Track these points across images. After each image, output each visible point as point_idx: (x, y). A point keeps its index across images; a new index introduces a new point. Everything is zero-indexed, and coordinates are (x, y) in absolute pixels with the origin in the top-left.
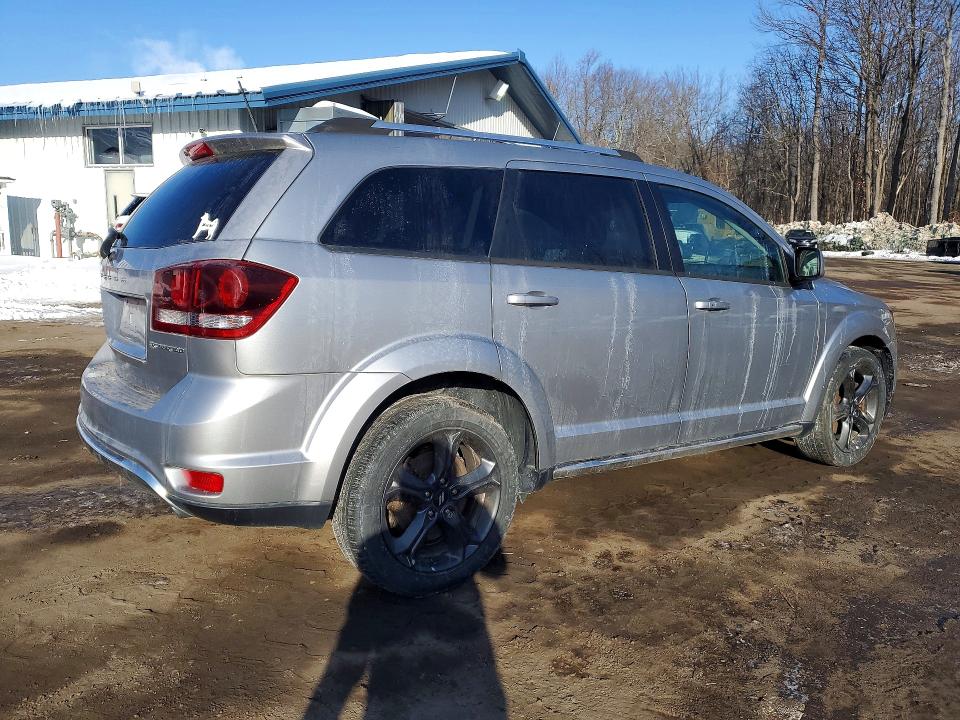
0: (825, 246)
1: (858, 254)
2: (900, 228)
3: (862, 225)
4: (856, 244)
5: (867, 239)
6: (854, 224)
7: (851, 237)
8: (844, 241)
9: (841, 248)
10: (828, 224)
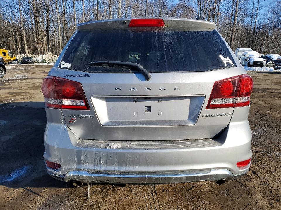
0: (35, 62)
1: (46, 64)
2: (55, 57)
3: (44, 56)
4: (44, 61)
5: (47, 60)
6: (42, 55)
7: (42, 59)
8: (40, 60)
9: (40, 62)
10: (34, 55)
